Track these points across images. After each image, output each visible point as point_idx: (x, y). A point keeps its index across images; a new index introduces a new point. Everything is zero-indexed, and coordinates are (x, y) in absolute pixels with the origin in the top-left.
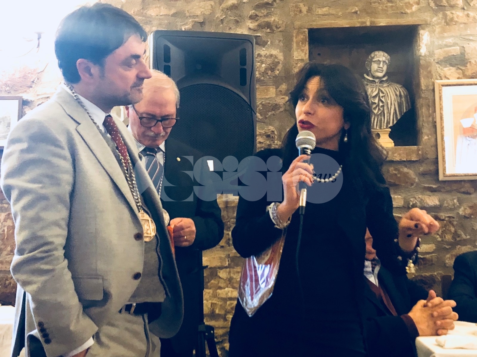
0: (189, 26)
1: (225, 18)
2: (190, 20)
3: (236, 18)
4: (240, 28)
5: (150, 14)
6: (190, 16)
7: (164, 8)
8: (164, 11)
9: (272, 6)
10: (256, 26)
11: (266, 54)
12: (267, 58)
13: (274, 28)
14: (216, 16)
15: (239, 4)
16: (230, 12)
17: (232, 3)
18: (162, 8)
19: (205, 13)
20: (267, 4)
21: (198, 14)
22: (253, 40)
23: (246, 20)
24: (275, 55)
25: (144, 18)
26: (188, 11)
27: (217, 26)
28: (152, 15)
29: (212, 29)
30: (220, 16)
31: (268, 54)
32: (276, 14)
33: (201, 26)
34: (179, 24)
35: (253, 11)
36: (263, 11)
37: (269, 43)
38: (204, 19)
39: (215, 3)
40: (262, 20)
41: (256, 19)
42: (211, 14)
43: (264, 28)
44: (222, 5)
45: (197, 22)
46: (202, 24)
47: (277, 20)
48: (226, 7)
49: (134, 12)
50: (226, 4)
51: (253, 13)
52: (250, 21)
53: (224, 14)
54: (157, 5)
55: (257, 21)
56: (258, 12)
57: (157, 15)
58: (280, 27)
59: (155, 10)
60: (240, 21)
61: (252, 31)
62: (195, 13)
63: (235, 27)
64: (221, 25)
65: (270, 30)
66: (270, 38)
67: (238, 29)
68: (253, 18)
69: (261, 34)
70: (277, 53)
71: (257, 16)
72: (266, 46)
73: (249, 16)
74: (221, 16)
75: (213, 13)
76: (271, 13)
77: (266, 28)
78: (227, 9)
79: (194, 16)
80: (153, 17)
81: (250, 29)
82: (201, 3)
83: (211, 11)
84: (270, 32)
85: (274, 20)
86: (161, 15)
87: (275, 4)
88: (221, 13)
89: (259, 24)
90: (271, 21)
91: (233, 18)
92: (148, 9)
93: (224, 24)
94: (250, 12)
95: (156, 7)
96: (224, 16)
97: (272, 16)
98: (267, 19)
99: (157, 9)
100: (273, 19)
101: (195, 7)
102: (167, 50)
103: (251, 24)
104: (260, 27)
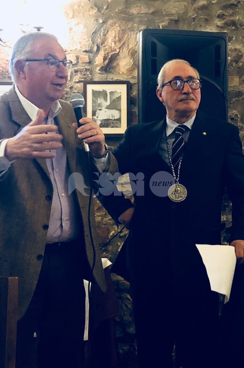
0: (165, 23)
1: (196, 16)
2: (167, 18)
3: (206, 17)
4: (209, 26)
5: (132, 12)
6: (166, 15)
7: (144, 7)
8: (144, 10)
9: (237, 6)
10: (223, 23)
11: (231, 48)
12: (232, 52)
13: (239, 26)
14: (189, 15)
15: (208, 5)
16: (200, 12)
17: (203, 4)
18: (142, 7)
19: (179, 12)
20: (233, 5)
21: (174, 13)
22: (226, 38)
23: (214, 19)
24: (239, 49)
25: (127, 16)
26: (164, 10)
27: (189, 24)
28: (134, 13)
29: (185, 26)
30: (192, 14)
31: (233, 48)
32: (240, 14)
33: (176, 23)
34: (157, 21)
35: (221, 11)
36: (229, 11)
37: (234, 39)
38: (179, 18)
39: (188, 2)
40: (228, 19)
41: (223, 18)
42: (184, 13)
43: (230, 26)
44: (194, 5)
45: (173, 20)
46: (177, 22)
47: (241, 18)
48: (197, 7)
49: (118, 11)
50: (198, 4)
51: (221, 12)
52: (217, 20)
53: (195, 13)
54: (138, 5)
55: (223, 19)
56: (224, 12)
57: (138, 14)
58: (243, 25)
59: (136, 8)
60: (209, 19)
61: (219, 29)
62: (171, 12)
63: (205, 24)
64: (193, 23)
65: (235, 27)
66: (235, 35)
67: (207, 26)
68: (220, 17)
69: (227, 31)
70: (241, 48)
71: (224, 15)
72: (231, 41)
73: (217, 15)
75: (186, 12)
76: (235, 12)
77: (232, 25)
78: (199, 9)
79: (170, 14)
80: (135, 15)
81: (218, 26)
82: (176, 3)
84: (235, 30)
85: (239, 19)
86: (142, 14)
87: (239, 5)
88: (193, 12)
89: (226, 22)
90: (235, 19)
91: (203, 17)
92: (130, 8)
93: (195, 22)
94: (218, 12)
95: (137, 7)
97: (237, 16)
98: (232, 18)
99: (139, 8)
100: (237, 18)
101: (171, 7)
102: (154, 46)
103: (219, 23)
104: (227, 25)
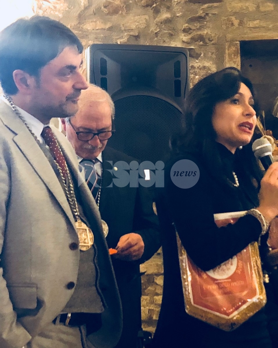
0: (124, 40)
1: (159, 31)
2: (126, 34)
3: (170, 32)
4: (174, 41)
5: (86, 28)
6: (125, 30)
7: (100, 22)
8: (100, 25)
9: (205, 19)
10: (190, 39)
11: (200, 66)
12: (200, 70)
13: (207, 41)
14: (151, 30)
15: (172, 18)
16: (164, 26)
17: (166, 17)
18: (98, 22)
19: (140, 26)
20: (200, 17)
21: (133, 28)
22: (187, 53)
23: (180, 33)
24: (208, 67)
25: (80, 32)
26: (123, 25)
27: (151, 39)
28: (88, 29)
29: (146, 42)
30: (154, 29)
31: (201, 66)
32: (209, 27)
33: (136, 40)
34: (115, 37)
35: (187, 25)
36: (195, 24)
37: (202, 55)
38: (139, 33)
39: (149, 17)
40: (195, 33)
41: (190, 32)
42: (145, 28)
43: (197, 41)
44: (156, 19)
45: (133, 36)
46: (137, 37)
47: (209, 33)
48: (160, 21)
49: (71, 27)
50: (161, 18)
51: (187, 26)
52: (183, 35)
53: (158, 27)
54: (93, 20)
55: (190, 34)
56: (191, 25)
57: (93, 30)
58: (212, 40)
59: (91, 24)
60: (173, 34)
61: (185, 44)
62: (130, 27)
63: (169, 40)
64: (156, 39)
65: (203, 42)
66: (203, 51)
67: (171, 42)
68: (186, 31)
69: (194, 46)
70: (210, 65)
71: (190, 29)
72: (199, 58)
73: (182, 30)
74: (156, 30)
75: (148, 26)
76: (203, 26)
77: (199, 40)
78: (161, 23)
79: (129, 30)
80: (90, 31)
81: (183, 42)
82: (136, 17)
83: (146, 25)
84: (203, 45)
85: (207, 33)
86: (97, 29)
87: (208, 18)
88: (155, 26)
89: (192, 37)
90: (203, 34)
91: (167, 31)
92: (84, 23)
93: (159, 37)
94: (184, 26)
95: (92, 22)
96: (158, 30)
97: (205, 30)
98: (199, 33)
99: (94, 23)
100: (205, 32)
101: (130, 22)
102: (103, 63)
103: (185, 38)
104: (194, 40)
